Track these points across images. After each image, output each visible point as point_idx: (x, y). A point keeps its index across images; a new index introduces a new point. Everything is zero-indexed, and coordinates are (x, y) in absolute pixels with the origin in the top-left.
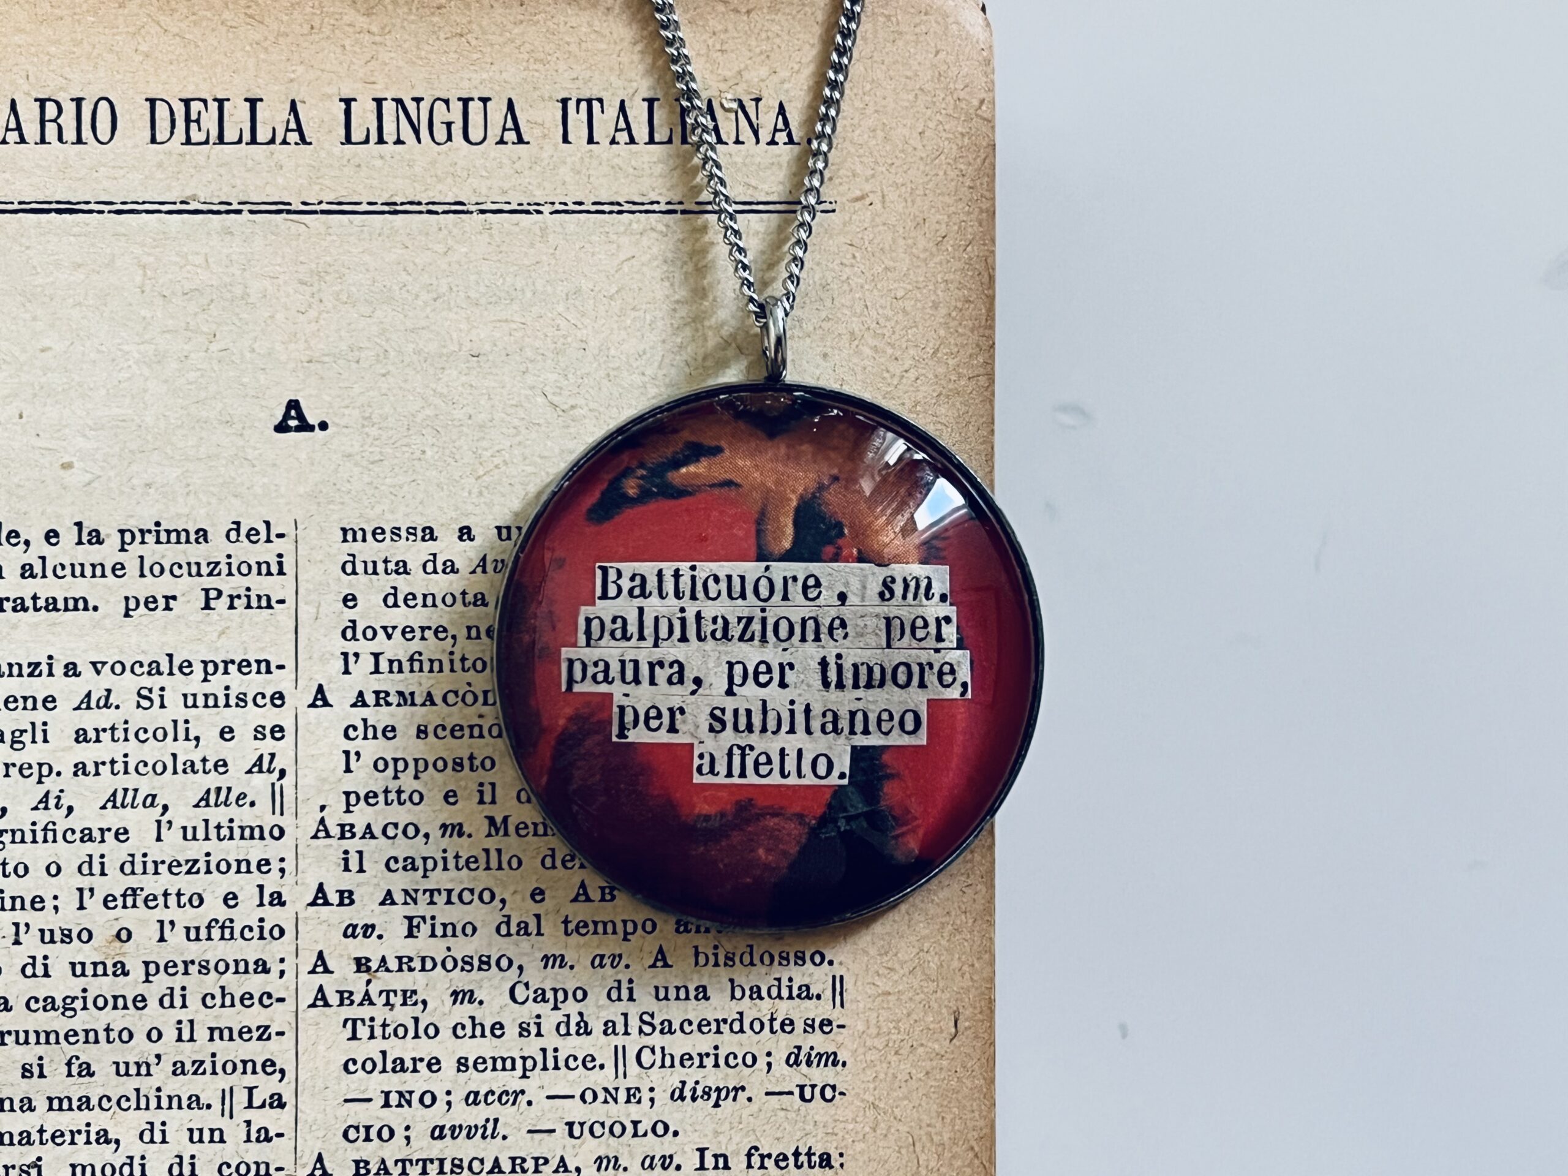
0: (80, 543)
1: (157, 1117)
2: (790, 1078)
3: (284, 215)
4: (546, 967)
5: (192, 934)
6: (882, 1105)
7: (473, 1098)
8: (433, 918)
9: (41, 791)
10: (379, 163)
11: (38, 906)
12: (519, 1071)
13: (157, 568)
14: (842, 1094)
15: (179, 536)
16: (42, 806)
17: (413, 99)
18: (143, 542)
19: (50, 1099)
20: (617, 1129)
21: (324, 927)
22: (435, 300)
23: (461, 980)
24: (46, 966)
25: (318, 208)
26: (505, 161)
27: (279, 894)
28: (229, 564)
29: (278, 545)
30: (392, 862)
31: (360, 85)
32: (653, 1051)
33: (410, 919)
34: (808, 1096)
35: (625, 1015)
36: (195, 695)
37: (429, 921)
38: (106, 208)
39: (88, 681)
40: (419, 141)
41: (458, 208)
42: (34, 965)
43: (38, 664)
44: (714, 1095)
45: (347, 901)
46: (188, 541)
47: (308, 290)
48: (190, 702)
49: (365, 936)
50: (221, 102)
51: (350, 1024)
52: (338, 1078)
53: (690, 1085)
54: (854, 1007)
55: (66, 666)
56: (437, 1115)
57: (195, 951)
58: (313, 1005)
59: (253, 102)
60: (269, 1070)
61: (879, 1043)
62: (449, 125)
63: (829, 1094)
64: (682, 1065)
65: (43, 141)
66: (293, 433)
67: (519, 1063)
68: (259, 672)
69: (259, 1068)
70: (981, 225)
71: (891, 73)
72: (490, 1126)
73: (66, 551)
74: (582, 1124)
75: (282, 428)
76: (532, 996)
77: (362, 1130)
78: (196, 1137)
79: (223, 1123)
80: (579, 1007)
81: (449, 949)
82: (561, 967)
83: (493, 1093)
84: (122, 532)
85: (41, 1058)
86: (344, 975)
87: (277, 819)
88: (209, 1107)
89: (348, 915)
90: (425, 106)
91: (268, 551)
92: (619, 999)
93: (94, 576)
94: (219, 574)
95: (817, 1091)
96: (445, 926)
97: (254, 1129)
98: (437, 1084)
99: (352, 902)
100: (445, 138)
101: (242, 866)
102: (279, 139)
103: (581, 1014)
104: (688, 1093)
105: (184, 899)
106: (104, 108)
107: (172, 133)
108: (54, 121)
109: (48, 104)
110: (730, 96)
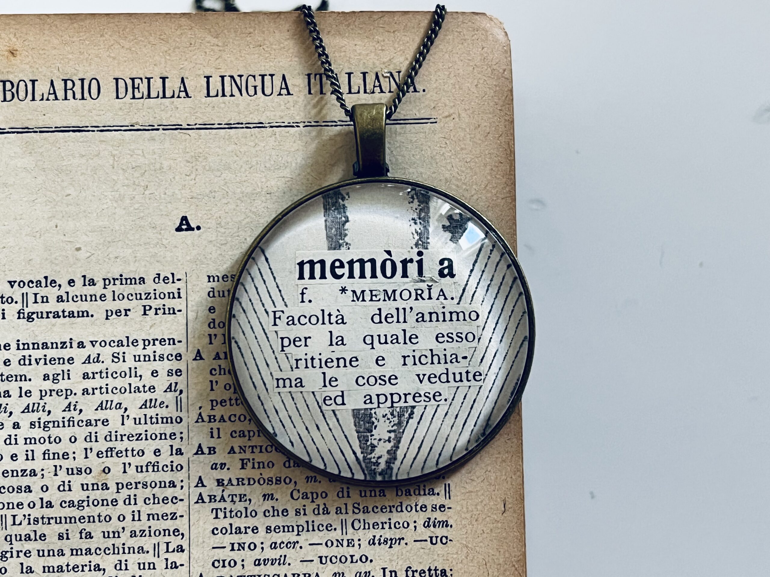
0: (85, 285)
1: (123, 557)
2: (426, 533)
3: (179, 131)
4: (307, 482)
5: (139, 469)
6: (470, 546)
7: (274, 546)
8: (253, 459)
9: (67, 402)
10: (223, 105)
11: (66, 457)
12: (296, 532)
13: (121, 296)
14: (450, 540)
15: (131, 281)
16: (67, 409)
17: (239, 76)
18: (114, 284)
19: (72, 550)
20: (343, 559)
21: (202, 464)
22: (250, 168)
23: (268, 489)
24: (70, 486)
25: (195, 127)
26: (282, 103)
27: (180, 449)
28: (155, 294)
29: (178, 284)
30: (233, 433)
31: (213, 70)
32: (360, 521)
33: (242, 460)
34: (434, 542)
35: (346, 504)
36: (139, 356)
37: (251, 461)
38: (96, 129)
39: (89, 350)
40: (241, 95)
41: (260, 125)
42: (64, 486)
43: (65, 343)
44: (389, 542)
45: (212, 452)
46: (135, 283)
47: (191, 165)
48: (137, 359)
49: (221, 468)
50: (149, 79)
51: (214, 511)
52: (209, 537)
53: (377, 538)
54: (456, 498)
55: (79, 343)
56: (257, 554)
57: (140, 477)
58: (197, 502)
59: (164, 79)
60: (176, 534)
61: (468, 516)
62: (255, 87)
63: (444, 540)
64: (374, 528)
65: (66, 99)
66: (184, 232)
67: (296, 528)
68: (169, 344)
69: (171, 533)
70: (505, 127)
71: (462, 58)
72: (282, 559)
73: (78, 289)
74: (326, 557)
75: (179, 229)
76: (301, 496)
77: (221, 562)
78: (142, 567)
79: (155, 560)
80: (324, 501)
81: (261, 474)
82: (315, 482)
83: (283, 543)
84: (104, 280)
85: (67, 530)
86: (211, 489)
87: (179, 414)
88: (148, 552)
89: (214, 459)
90: (244, 79)
91: (173, 287)
92: (343, 497)
93: (91, 301)
94: (150, 299)
95: (439, 539)
96: (259, 463)
97: (169, 563)
98: (257, 539)
99: (215, 453)
100: (253, 93)
101: (162, 436)
102: (176, 96)
103: (325, 504)
104: (377, 542)
105: (135, 453)
106: (94, 82)
107: (126, 94)
108: (71, 89)
109: (68, 82)
110: (386, 71)
